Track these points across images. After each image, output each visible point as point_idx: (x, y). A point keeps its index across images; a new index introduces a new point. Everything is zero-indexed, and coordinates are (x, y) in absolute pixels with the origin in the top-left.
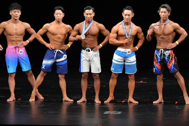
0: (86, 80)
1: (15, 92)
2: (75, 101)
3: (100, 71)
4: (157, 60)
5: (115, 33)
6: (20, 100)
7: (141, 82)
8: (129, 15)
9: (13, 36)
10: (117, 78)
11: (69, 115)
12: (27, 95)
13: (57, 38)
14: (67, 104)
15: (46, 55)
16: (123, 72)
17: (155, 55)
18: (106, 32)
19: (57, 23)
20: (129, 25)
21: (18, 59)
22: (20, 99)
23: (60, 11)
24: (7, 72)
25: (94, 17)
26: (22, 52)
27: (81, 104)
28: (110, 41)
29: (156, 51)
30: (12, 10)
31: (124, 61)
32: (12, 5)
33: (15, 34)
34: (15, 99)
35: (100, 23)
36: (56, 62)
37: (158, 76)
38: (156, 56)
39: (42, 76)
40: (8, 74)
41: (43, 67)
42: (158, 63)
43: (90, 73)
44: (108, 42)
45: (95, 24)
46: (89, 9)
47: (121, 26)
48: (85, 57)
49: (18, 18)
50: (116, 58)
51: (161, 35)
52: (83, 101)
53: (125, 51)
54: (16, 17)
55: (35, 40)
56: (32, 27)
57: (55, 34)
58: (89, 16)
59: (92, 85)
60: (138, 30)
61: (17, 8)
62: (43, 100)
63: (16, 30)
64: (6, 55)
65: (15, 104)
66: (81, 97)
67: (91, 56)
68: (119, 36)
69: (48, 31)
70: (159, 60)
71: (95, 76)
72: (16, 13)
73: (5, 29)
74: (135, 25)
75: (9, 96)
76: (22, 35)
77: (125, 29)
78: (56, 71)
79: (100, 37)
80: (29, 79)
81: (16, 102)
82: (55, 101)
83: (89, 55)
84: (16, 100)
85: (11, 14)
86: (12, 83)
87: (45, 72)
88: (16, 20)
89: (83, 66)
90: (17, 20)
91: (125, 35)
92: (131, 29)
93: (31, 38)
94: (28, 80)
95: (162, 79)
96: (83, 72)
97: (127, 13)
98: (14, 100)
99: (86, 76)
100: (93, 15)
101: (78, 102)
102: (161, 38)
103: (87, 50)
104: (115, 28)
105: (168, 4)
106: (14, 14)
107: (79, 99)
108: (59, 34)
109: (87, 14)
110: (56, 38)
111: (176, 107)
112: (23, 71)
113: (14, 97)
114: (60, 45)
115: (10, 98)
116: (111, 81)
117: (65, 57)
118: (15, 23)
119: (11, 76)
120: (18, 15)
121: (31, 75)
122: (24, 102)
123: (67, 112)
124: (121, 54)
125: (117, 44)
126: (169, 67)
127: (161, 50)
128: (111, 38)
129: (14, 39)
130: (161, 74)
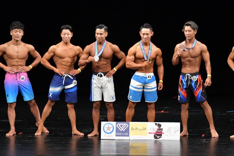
0: (98, 110)
1: (16, 125)
2: (86, 135)
3: (114, 100)
4: (183, 87)
5: (133, 55)
6: (21, 135)
7: (162, 112)
8: (147, 34)
9: (13, 60)
10: (135, 108)
11: (79, 151)
12: (29, 129)
13: (66, 62)
14: (77, 139)
15: (52, 81)
16: (141, 100)
17: (180, 80)
18: (121, 54)
19: (64, 45)
20: (148, 46)
21: (19, 87)
22: (21, 133)
23: (68, 31)
24: (7, 101)
26: (24, 79)
27: (92, 138)
28: (127, 65)
29: (181, 76)
30: (13, 29)
31: (144, 88)
32: (13, 23)
33: (16, 57)
34: (15, 133)
37: (183, 106)
38: (182, 81)
39: (50, 105)
40: (7, 104)
41: (50, 96)
42: (184, 90)
45: (108, 45)
47: (139, 47)
49: (20, 39)
50: (134, 84)
51: (187, 58)
52: (94, 134)
53: (144, 76)
54: (18, 37)
59: (105, 116)
61: (18, 27)
62: (47, 134)
63: (18, 52)
64: (5, 81)
65: (16, 139)
66: (93, 130)
67: (103, 82)
68: (137, 59)
69: (55, 55)
70: (185, 87)
71: (108, 105)
72: (18, 33)
73: (4, 53)
74: (155, 46)
75: (8, 129)
76: (24, 58)
77: (143, 50)
79: (114, 60)
81: (16, 137)
82: (62, 134)
83: (101, 81)
84: (17, 134)
85: (11, 34)
86: (12, 115)
87: (52, 101)
88: (17, 41)
89: (95, 94)
90: (19, 41)
91: (144, 58)
92: (150, 51)
94: (30, 111)
95: (187, 109)
96: (95, 100)
97: (146, 32)
98: (14, 135)
99: (98, 105)
100: (106, 35)
101: (89, 135)
102: (187, 61)
103: (99, 76)
104: (132, 50)
106: (15, 34)
107: (90, 133)
108: (67, 57)
109: (98, 34)
110: (64, 62)
111: (203, 141)
112: (25, 100)
113: (14, 131)
115: (10, 132)
116: (128, 110)
118: (17, 45)
119: (11, 107)
120: (20, 36)
121: (34, 105)
122: (26, 137)
123: (77, 147)
124: (140, 79)
125: (135, 67)
126: (196, 95)
127: (187, 74)
128: (129, 61)
129: (15, 63)
130: (187, 102)
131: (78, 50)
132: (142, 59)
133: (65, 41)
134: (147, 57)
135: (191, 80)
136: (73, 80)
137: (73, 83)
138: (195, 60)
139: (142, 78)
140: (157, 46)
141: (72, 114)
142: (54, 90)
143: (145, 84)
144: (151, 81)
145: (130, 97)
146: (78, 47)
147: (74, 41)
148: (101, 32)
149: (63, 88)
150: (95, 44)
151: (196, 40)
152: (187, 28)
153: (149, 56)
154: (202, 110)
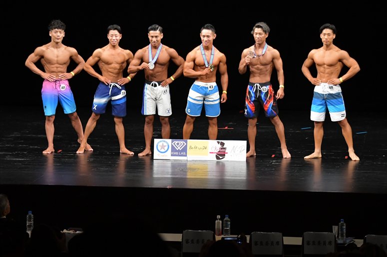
0: (151, 125)
1: (55, 141)
2: (136, 154)
3: (171, 114)
4: (250, 99)
5: (192, 61)
6: (60, 153)
7: (226, 128)
8: (208, 36)
9: (52, 66)
10: (194, 123)
11: (128, 172)
12: (69, 146)
13: (113, 68)
14: (125, 158)
15: (97, 91)
16: (201, 114)
17: (247, 91)
18: (179, 59)
19: (111, 48)
20: (210, 51)
21: (59, 98)
22: (60, 151)
23: (116, 32)
24: (44, 114)
25: (162, 39)
26: (64, 88)
27: (144, 157)
28: (185, 72)
29: (249, 86)
30: (52, 29)
31: (204, 100)
32: (53, 22)
33: (56, 62)
34: (54, 151)
35: (171, 47)
36: (111, 100)
37: (250, 121)
38: (249, 92)
39: (94, 119)
40: (45, 116)
41: (95, 108)
42: (252, 102)
43: (156, 116)
44: (182, 74)
45: (164, 49)
46: (155, 29)
47: (199, 52)
48: (151, 95)
49: (60, 41)
50: (193, 96)
51: (256, 65)
52: (147, 153)
53: (205, 86)
54: (58, 39)
55: (83, 72)
56: (79, 53)
57: (109, 62)
58: (154, 39)
59: (158, 132)
60: (221, 57)
61: (59, 26)
62: (91, 152)
63: (57, 57)
64: (42, 90)
65: (54, 157)
66: (144, 149)
67: (158, 93)
68: (196, 66)
69: (100, 60)
70: (253, 99)
71: (163, 119)
72: (58, 34)
73: (42, 57)
74: (218, 51)
75: (46, 146)
76: (65, 63)
77: (204, 56)
78: (111, 113)
79: (172, 66)
80: (74, 123)
81: (55, 155)
82: (108, 153)
83: (155, 92)
84: (55, 152)
85: (50, 35)
86: (50, 129)
87: (97, 115)
88: (57, 43)
89: (147, 106)
90: (59, 44)
91: (205, 65)
92: (212, 56)
93: (78, 69)
94: (72, 126)
95: (255, 125)
96: (147, 114)
98: (52, 152)
99: (151, 120)
100: (161, 37)
101: (140, 155)
102: (256, 69)
103: (152, 85)
104: (191, 55)
105: (264, 22)
106: (55, 34)
107: (141, 151)
108: (114, 62)
109: (152, 37)
110: (110, 68)
111: (273, 162)
112: (65, 113)
113: (52, 148)
114: (116, 77)
115: (48, 149)
116: (185, 126)
117: (123, 93)
118: (57, 48)
119: (49, 120)
120: (60, 37)
121: (76, 118)
122: (66, 155)
123: (125, 168)
124: (200, 90)
125: (194, 76)
126: (266, 109)
127: (256, 84)
128: (187, 68)
129: (55, 69)
130: (255, 117)
131: (128, 54)
132: (202, 66)
133: (113, 44)
134: (208, 63)
135: (260, 91)
136: (121, 90)
137: (122, 93)
138: (266, 68)
139: (202, 89)
140: (221, 51)
141: (120, 130)
142: (99, 101)
143: (205, 95)
144: (212, 92)
145: (188, 111)
146: (128, 51)
147: (123, 44)
148: (155, 34)
149: (110, 99)
150: (148, 48)
151: (266, 45)
152: (257, 30)
153: (211, 62)
154: (273, 126)
